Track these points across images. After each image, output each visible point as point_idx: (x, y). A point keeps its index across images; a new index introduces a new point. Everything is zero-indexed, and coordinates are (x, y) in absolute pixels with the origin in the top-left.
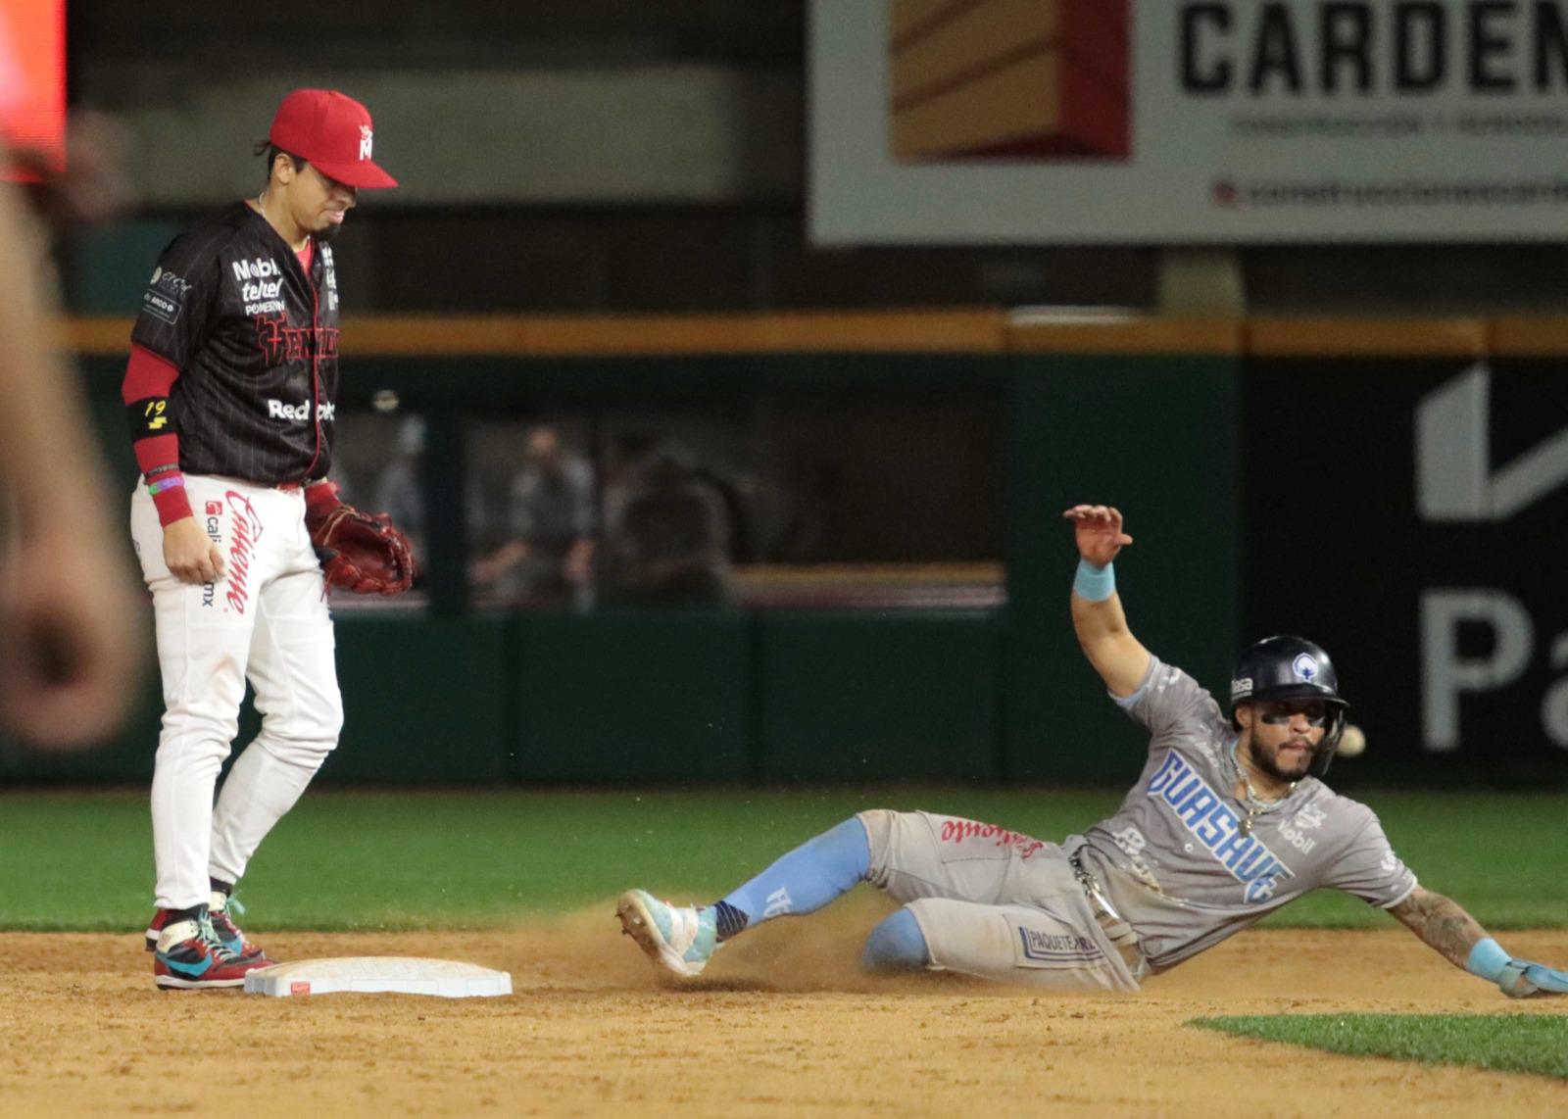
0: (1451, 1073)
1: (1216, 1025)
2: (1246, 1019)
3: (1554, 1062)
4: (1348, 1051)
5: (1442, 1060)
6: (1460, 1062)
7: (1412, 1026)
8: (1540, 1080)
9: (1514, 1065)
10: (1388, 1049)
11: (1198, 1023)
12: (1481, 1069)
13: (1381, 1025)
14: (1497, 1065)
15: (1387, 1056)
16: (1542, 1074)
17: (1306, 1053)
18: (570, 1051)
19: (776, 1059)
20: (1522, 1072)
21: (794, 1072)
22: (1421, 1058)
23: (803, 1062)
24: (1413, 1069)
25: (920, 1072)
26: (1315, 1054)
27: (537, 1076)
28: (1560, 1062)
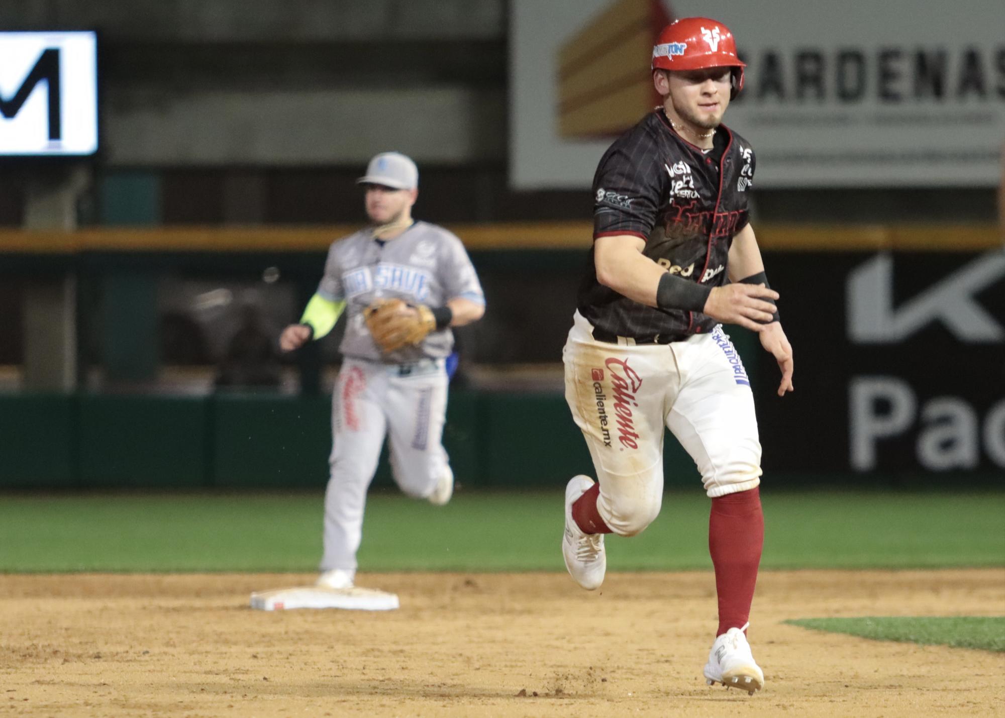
0: (933, 648)
1: (798, 623)
2: (814, 620)
3: (992, 643)
4: (873, 637)
5: (928, 642)
6: (939, 643)
7: (907, 623)
8: (985, 653)
9: (970, 645)
10: (897, 636)
11: (788, 622)
12: (951, 647)
13: (890, 623)
14: (960, 644)
15: (897, 640)
16: (985, 649)
17: (851, 638)
18: (440, 639)
19: (558, 643)
20: (974, 649)
21: (570, 651)
22: (916, 641)
23: (573, 645)
24: (912, 647)
25: (640, 650)
26: (855, 639)
27: (427, 653)
28: (995, 643)
